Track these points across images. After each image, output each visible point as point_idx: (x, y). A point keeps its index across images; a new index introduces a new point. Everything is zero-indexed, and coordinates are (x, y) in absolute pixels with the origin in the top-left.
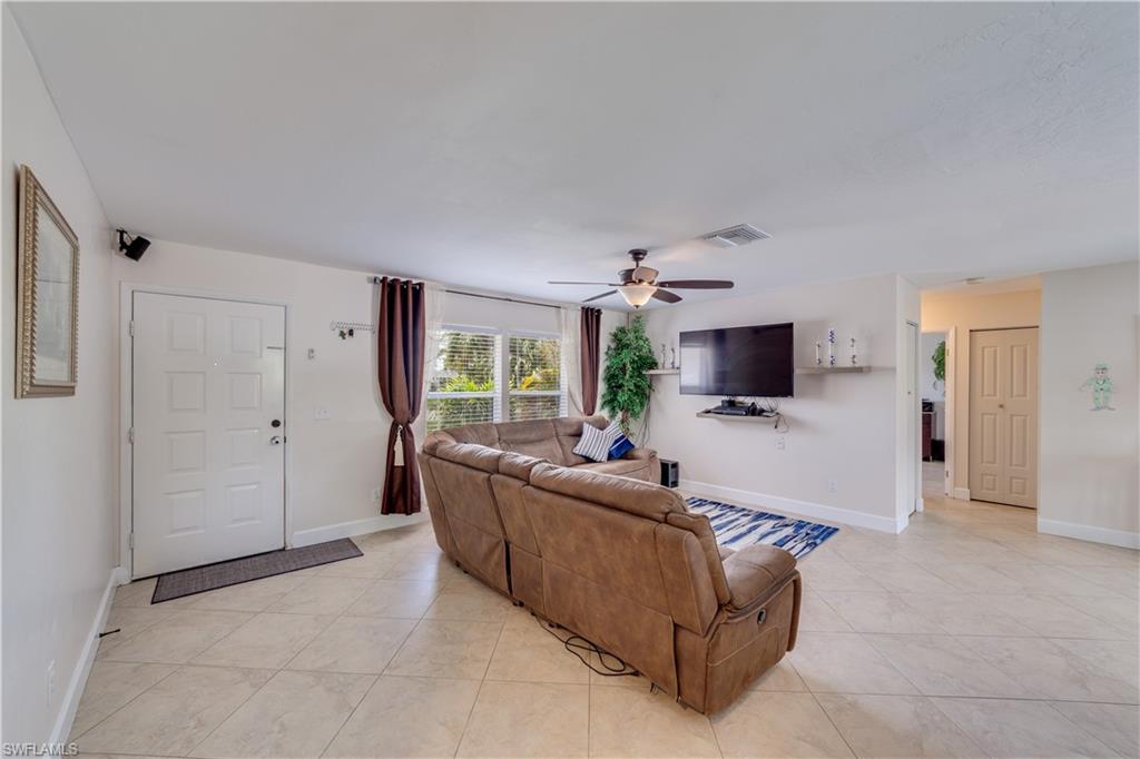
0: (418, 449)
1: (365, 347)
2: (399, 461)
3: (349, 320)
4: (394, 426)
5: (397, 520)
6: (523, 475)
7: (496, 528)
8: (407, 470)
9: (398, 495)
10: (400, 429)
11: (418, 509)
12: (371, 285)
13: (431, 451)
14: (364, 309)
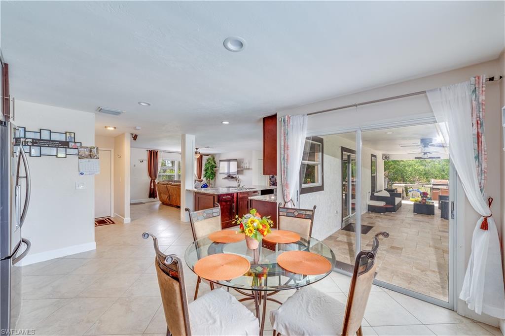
0: (156, 183)
1: (145, 164)
2: (152, 187)
3: (142, 159)
4: (152, 180)
5: (152, 199)
6: (171, 185)
7: (168, 194)
8: (154, 189)
9: (152, 194)
10: (153, 181)
11: (156, 197)
12: (146, 152)
13: (158, 183)
14: (145, 156)
